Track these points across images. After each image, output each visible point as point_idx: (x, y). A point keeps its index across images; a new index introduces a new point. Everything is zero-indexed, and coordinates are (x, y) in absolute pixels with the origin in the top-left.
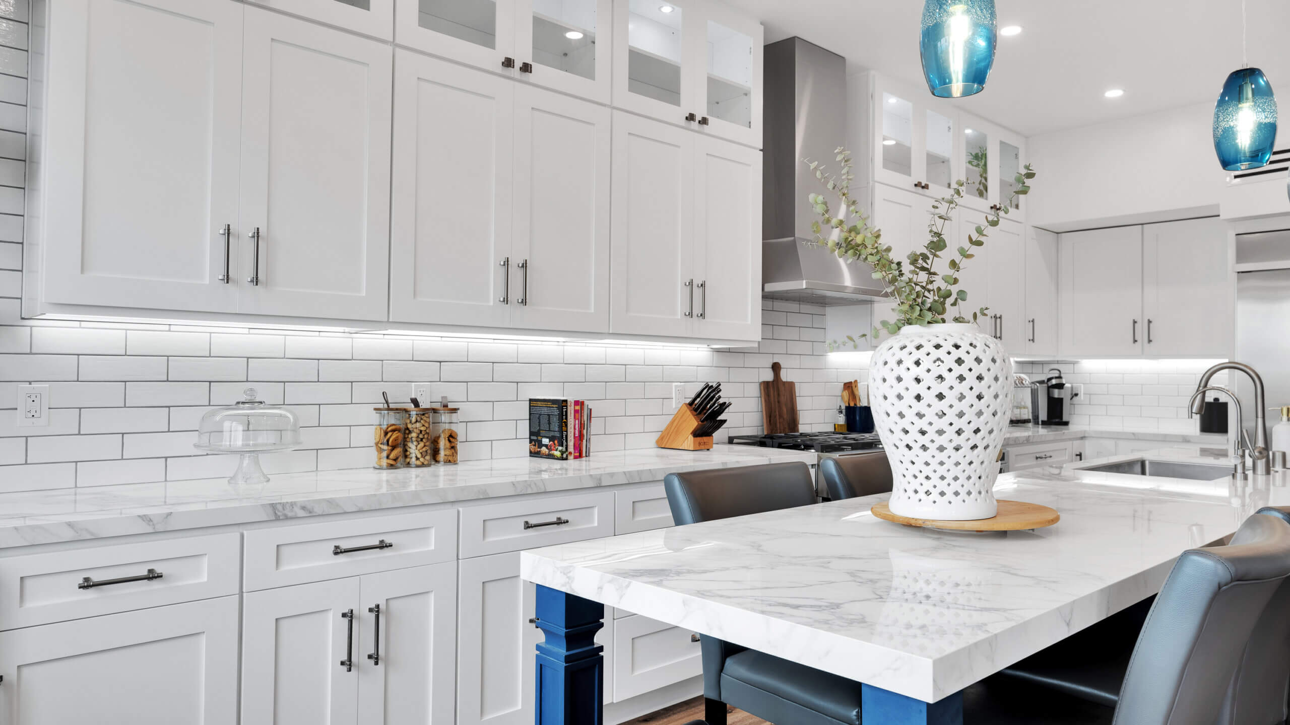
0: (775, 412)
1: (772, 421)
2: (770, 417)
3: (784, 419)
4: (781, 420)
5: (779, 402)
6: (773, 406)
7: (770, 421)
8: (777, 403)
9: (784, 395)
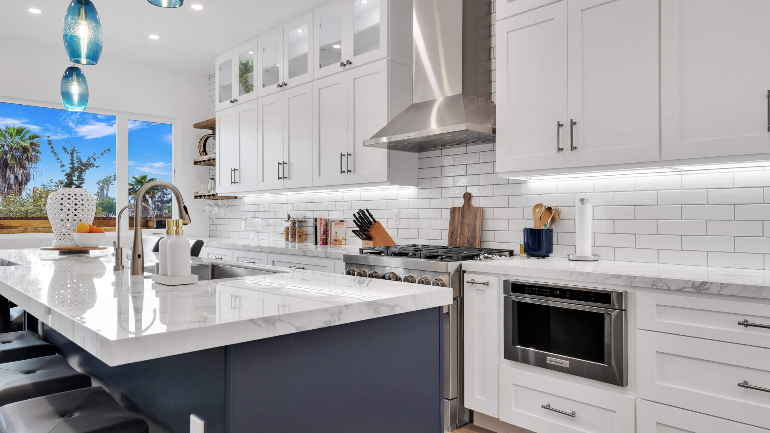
0: (457, 230)
1: (453, 237)
2: (452, 233)
3: (464, 236)
4: (462, 237)
5: (462, 223)
6: (456, 226)
7: (451, 236)
8: (460, 223)
9: (468, 218)
